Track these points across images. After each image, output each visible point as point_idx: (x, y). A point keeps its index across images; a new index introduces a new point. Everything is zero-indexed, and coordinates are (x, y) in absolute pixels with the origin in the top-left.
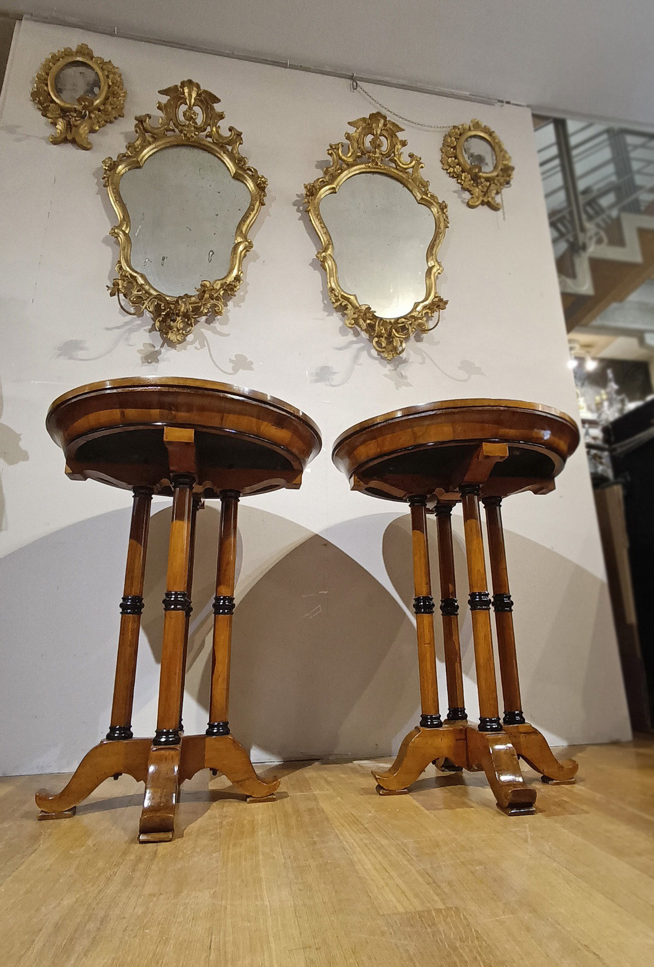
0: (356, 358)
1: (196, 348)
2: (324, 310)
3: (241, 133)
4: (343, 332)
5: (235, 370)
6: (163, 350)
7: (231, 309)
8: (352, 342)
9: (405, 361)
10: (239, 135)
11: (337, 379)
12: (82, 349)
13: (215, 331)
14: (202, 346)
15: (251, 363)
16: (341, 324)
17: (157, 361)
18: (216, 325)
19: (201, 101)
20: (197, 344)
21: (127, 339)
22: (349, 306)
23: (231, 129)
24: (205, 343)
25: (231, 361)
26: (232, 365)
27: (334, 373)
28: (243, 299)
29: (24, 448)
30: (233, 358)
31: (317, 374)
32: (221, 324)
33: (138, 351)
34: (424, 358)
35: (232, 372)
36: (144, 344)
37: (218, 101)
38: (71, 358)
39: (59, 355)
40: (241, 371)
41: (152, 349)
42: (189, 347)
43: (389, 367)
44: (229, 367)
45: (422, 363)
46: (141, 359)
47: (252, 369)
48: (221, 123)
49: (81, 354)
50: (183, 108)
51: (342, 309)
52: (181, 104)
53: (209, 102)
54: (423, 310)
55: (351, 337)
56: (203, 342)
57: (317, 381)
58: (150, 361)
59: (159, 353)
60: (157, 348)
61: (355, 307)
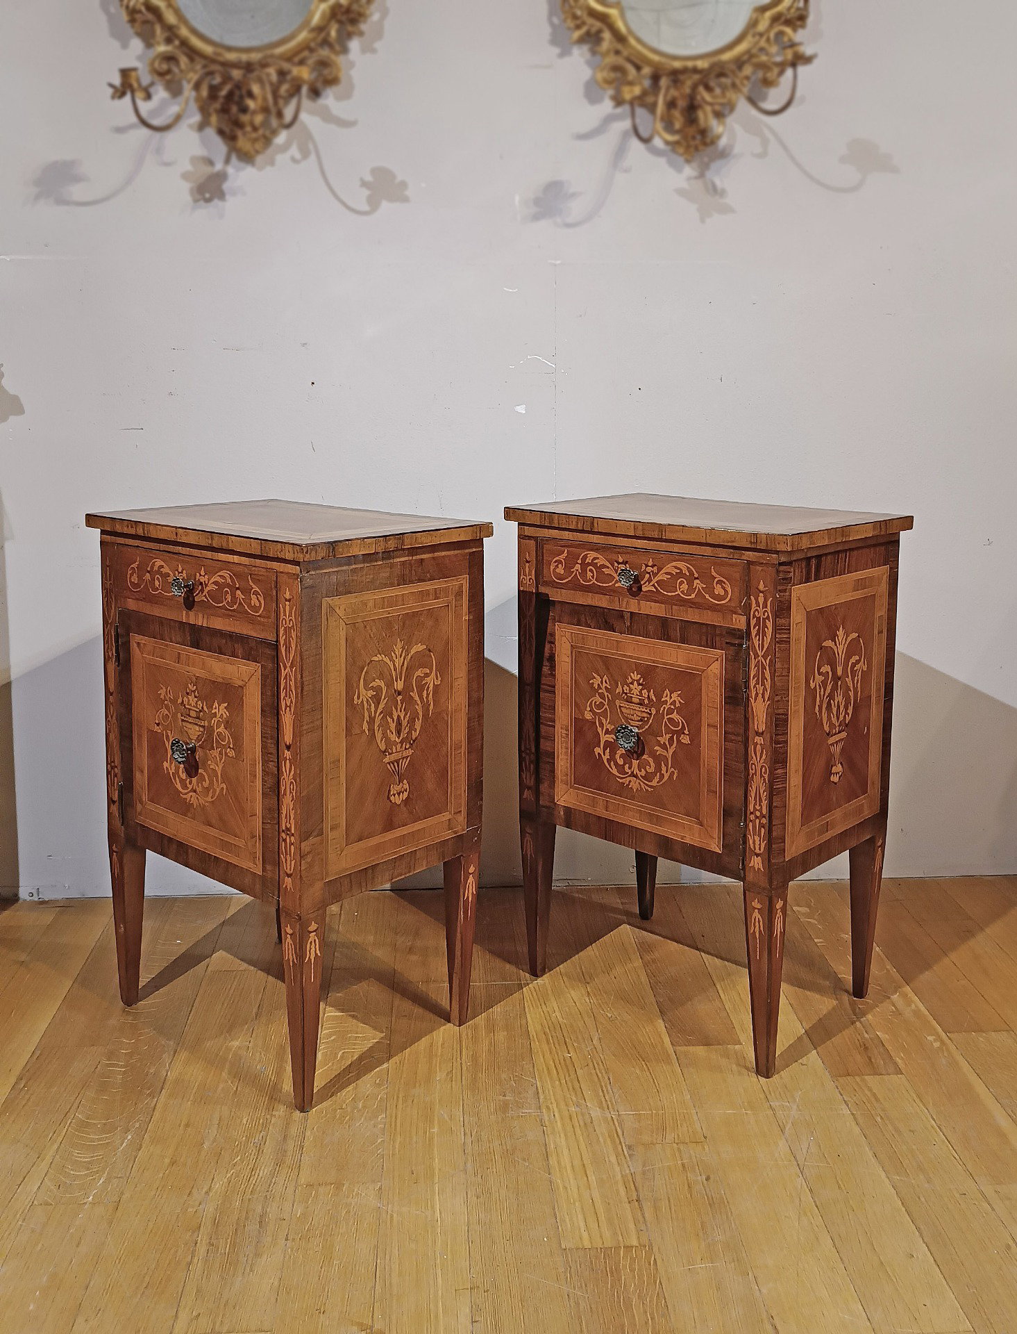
0: (620, 152)
1: (294, 160)
2: (554, 41)
4: (591, 93)
5: (374, 203)
6: (230, 170)
8: (609, 119)
9: (724, 155)
11: (576, 209)
12: (77, 179)
13: (328, 117)
14: (305, 155)
15: (404, 185)
16: (586, 73)
17: (221, 195)
18: (329, 99)
20: (294, 151)
21: (159, 151)
22: (607, 35)
24: (311, 146)
25: (364, 184)
26: (366, 192)
27: (573, 195)
28: (379, 35)
29: (12, 392)
30: (369, 178)
31: (537, 202)
32: (339, 98)
33: (185, 176)
34: (765, 142)
35: (367, 208)
36: (194, 160)
38: (61, 201)
39: (37, 197)
40: (385, 205)
41: (208, 170)
42: (281, 159)
43: (689, 171)
44: (360, 199)
45: (763, 155)
46: (191, 191)
47: (406, 200)
49: (77, 192)
51: (592, 39)
54: (771, 26)
55: (607, 106)
56: (307, 146)
57: (536, 217)
58: (207, 195)
59: (222, 177)
60: (219, 166)
61: (620, 38)
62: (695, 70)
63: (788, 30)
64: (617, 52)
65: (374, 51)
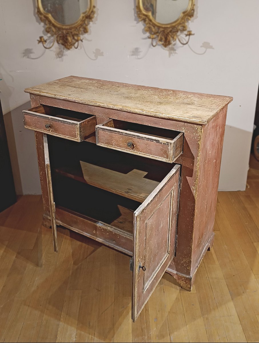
4: (144, 32)
5: (96, 57)
7: (92, 26)
12: (32, 53)
13: (86, 39)
14: (81, 48)
15: (103, 53)
22: (147, 20)
30: (95, 51)
32: (88, 35)
35: (94, 59)
38: (29, 58)
39: (24, 56)
40: (99, 57)
46: (56, 54)
47: (103, 56)
51: (144, 20)
58: (60, 56)
60: (62, 50)
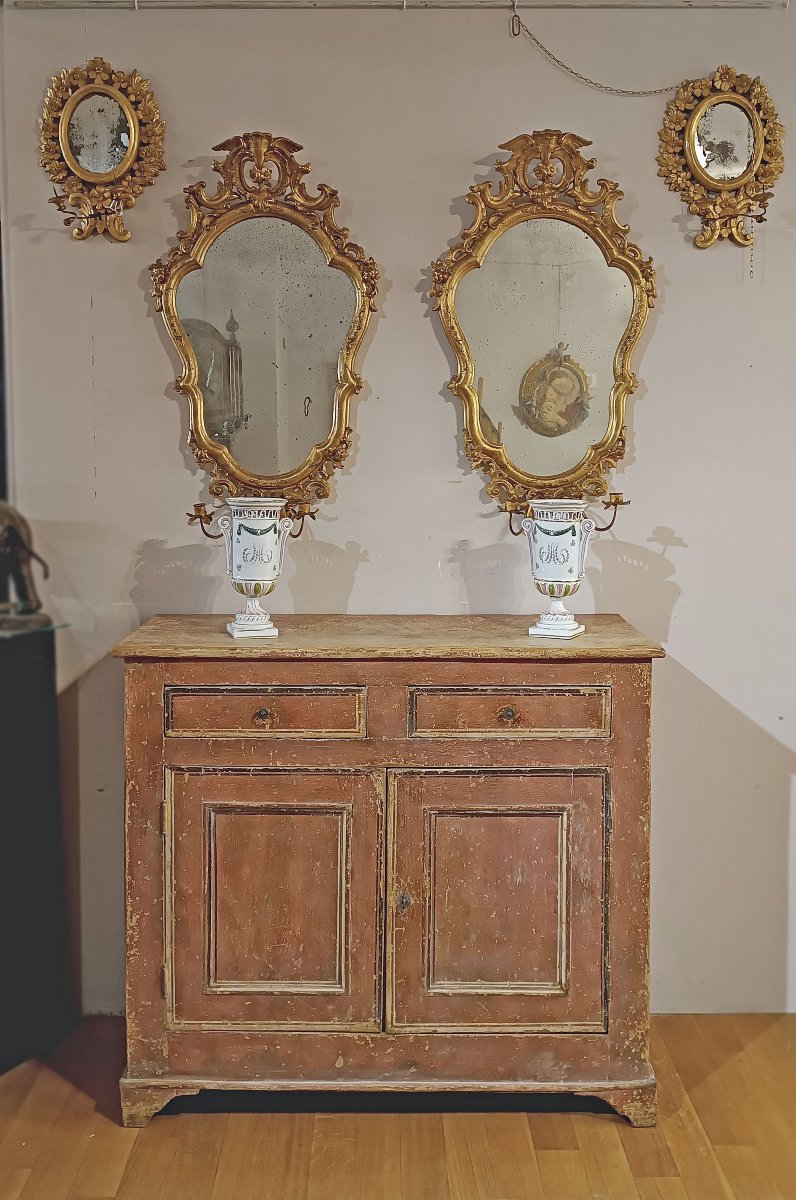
2: (459, 466)
3: (336, 192)
4: (484, 496)
7: (339, 480)
10: (334, 193)
13: (320, 516)
15: (366, 552)
16: (481, 484)
18: (320, 505)
19: (275, 154)
22: (493, 464)
23: (321, 188)
24: (309, 533)
28: (353, 462)
32: (329, 504)
37: (300, 148)
48: (304, 179)
50: (249, 166)
52: (246, 160)
53: (286, 152)
61: (504, 467)
62: (551, 486)
63: (612, 461)
64: (501, 475)
65: (350, 474)
